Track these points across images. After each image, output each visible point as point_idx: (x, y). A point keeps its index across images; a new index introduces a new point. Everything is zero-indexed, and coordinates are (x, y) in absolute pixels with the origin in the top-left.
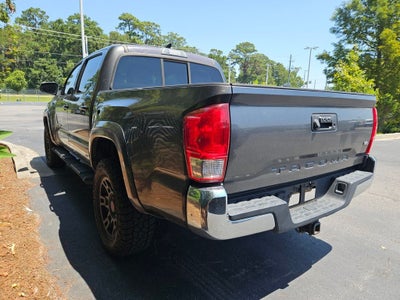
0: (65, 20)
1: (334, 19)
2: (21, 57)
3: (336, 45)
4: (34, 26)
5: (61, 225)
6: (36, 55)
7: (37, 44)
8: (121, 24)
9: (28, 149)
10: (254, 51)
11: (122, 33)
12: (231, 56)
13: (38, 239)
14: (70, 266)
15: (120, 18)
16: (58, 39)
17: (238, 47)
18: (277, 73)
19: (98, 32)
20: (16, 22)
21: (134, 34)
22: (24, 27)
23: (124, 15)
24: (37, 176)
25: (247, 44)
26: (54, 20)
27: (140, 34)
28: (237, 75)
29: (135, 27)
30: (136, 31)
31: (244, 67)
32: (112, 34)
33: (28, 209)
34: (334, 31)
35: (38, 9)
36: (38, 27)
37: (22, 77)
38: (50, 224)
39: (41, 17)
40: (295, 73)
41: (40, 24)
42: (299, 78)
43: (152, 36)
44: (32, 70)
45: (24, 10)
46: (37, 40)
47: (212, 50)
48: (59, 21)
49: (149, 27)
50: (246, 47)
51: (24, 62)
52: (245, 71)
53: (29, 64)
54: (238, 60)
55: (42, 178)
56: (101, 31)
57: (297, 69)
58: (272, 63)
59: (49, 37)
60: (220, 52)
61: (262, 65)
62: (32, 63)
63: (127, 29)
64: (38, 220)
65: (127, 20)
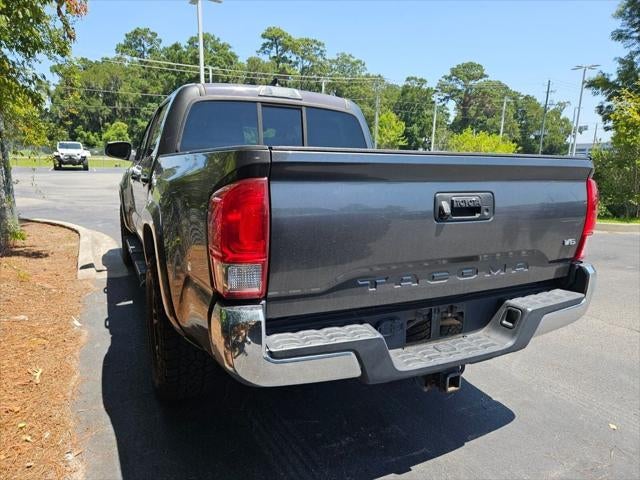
0: (184, 43)
1: (621, 14)
2: (124, 103)
3: (622, 61)
4: (142, 55)
5: (110, 348)
6: (144, 98)
7: (145, 83)
8: (265, 45)
9: (106, 237)
10: (482, 76)
11: (265, 58)
12: (442, 87)
13: (75, 364)
14: (102, 406)
15: (264, 36)
16: (174, 73)
17: (455, 72)
18: (524, 112)
19: (230, 60)
20: (117, 51)
21: (285, 60)
22: (127, 57)
23: (269, 30)
24: (104, 275)
25: (471, 66)
26: (169, 45)
27: (294, 59)
28: (452, 119)
29: (286, 49)
30: (287, 55)
31: (463, 106)
32: (251, 61)
33: (76, 323)
34: (619, 36)
35: (147, 30)
36: (148, 58)
37: (124, 132)
38: (98, 345)
39: (151, 41)
40: (557, 113)
41: (150, 51)
42: (566, 121)
43: (311, 60)
44: (139, 121)
45: (129, 32)
46: (145, 77)
47: (408, 79)
48: (176, 47)
49: (307, 47)
50: (468, 71)
51: (128, 109)
52: (465, 112)
53: (134, 112)
54: (452, 94)
55: (110, 280)
56: (236, 57)
57: (562, 105)
58: (515, 96)
59: (162, 72)
60: (423, 81)
61: (494, 101)
62: (139, 111)
63: (273, 53)
64: (83, 339)
65: (274, 39)
